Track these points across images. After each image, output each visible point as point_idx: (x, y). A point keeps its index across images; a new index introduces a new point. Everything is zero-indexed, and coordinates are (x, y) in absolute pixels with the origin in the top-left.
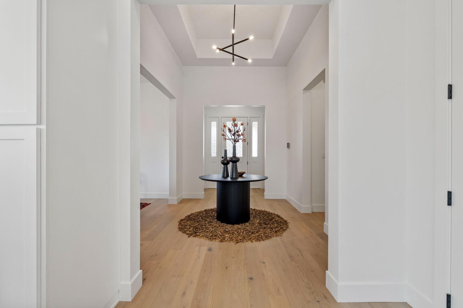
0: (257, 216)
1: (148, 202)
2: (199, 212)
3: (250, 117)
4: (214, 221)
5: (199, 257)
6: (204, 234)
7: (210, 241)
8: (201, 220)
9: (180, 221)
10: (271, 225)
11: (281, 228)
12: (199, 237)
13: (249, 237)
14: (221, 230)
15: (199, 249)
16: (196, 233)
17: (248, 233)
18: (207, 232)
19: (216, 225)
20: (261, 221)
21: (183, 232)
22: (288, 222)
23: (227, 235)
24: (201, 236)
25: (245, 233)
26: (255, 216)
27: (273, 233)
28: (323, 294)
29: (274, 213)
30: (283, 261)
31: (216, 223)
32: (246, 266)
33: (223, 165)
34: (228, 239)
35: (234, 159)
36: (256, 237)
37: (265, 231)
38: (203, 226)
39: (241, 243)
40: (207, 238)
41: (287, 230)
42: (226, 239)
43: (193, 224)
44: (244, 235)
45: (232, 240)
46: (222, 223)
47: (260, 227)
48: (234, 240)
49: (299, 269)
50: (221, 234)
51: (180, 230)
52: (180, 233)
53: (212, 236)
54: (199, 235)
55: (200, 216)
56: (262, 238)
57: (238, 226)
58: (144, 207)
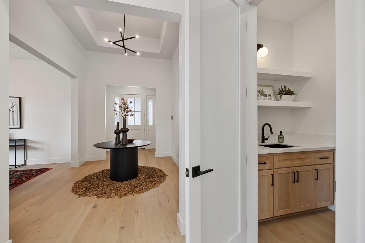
0: (144, 172)
1: (50, 167)
2: (96, 173)
3: (147, 95)
4: (107, 180)
5: (82, 215)
6: (94, 193)
7: (97, 198)
8: (96, 180)
9: (75, 182)
10: (152, 179)
11: (160, 180)
12: (89, 196)
13: (132, 191)
14: (110, 187)
15: (85, 207)
16: (87, 193)
17: (132, 187)
18: (98, 190)
19: (107, 183)
20: (146, 176)
21: (75, 193)
22: (167, 175)
23: (113, 192)
24: (91, 195)
25: (130, 188)
26: (143, 172)
27: (153, 185)
28: (174, 231)
29: (158, 169)
30: (153, 208)
31: (108, 181)
32: (122, 216)
33: (116, 134)
34: (114, 195)
35: (124, 130)
36: (137, 190)
37: (147, 184)
38: (96, 185)
39: (124, 197)
40: (96, 196)
41: (164, 182)
42: (112, 195)
43: (87, 185)
44: (129, 190)
45: (117, 195)
46: (113, 181)
47: (143, 182)
48: (119, 195)
49: (163, 213)
50: (109, 191)
51: (73, 191)
52: (72, 194)
53: (101, 194)
54: (89, 195)
55: (96, 177)
56: (142, 191)
57: (126, 182)
58: (44, 172)
